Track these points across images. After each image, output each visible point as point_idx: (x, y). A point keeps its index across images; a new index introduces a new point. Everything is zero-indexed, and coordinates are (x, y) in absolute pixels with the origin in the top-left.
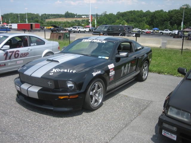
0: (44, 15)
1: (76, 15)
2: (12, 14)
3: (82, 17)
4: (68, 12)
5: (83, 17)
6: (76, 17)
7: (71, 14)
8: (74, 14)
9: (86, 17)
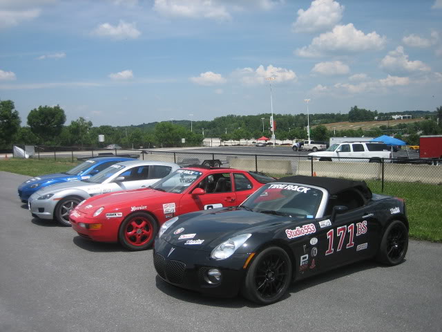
0: (301, 118)
1: (376, 113)
2: (232, 117)
3: (392, 119)
4: (356, 107)
5: (395, 117)
6: (376, 118)
7: (364, 111)
8: (372, 111)
9: (402, 117)
